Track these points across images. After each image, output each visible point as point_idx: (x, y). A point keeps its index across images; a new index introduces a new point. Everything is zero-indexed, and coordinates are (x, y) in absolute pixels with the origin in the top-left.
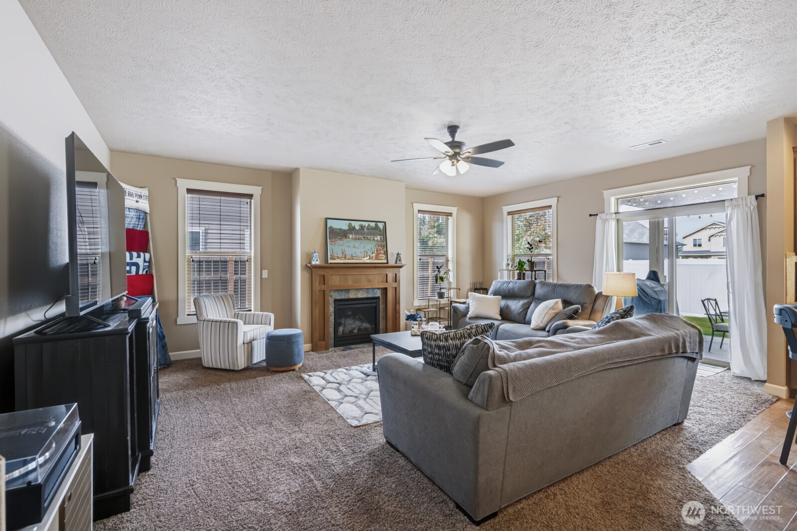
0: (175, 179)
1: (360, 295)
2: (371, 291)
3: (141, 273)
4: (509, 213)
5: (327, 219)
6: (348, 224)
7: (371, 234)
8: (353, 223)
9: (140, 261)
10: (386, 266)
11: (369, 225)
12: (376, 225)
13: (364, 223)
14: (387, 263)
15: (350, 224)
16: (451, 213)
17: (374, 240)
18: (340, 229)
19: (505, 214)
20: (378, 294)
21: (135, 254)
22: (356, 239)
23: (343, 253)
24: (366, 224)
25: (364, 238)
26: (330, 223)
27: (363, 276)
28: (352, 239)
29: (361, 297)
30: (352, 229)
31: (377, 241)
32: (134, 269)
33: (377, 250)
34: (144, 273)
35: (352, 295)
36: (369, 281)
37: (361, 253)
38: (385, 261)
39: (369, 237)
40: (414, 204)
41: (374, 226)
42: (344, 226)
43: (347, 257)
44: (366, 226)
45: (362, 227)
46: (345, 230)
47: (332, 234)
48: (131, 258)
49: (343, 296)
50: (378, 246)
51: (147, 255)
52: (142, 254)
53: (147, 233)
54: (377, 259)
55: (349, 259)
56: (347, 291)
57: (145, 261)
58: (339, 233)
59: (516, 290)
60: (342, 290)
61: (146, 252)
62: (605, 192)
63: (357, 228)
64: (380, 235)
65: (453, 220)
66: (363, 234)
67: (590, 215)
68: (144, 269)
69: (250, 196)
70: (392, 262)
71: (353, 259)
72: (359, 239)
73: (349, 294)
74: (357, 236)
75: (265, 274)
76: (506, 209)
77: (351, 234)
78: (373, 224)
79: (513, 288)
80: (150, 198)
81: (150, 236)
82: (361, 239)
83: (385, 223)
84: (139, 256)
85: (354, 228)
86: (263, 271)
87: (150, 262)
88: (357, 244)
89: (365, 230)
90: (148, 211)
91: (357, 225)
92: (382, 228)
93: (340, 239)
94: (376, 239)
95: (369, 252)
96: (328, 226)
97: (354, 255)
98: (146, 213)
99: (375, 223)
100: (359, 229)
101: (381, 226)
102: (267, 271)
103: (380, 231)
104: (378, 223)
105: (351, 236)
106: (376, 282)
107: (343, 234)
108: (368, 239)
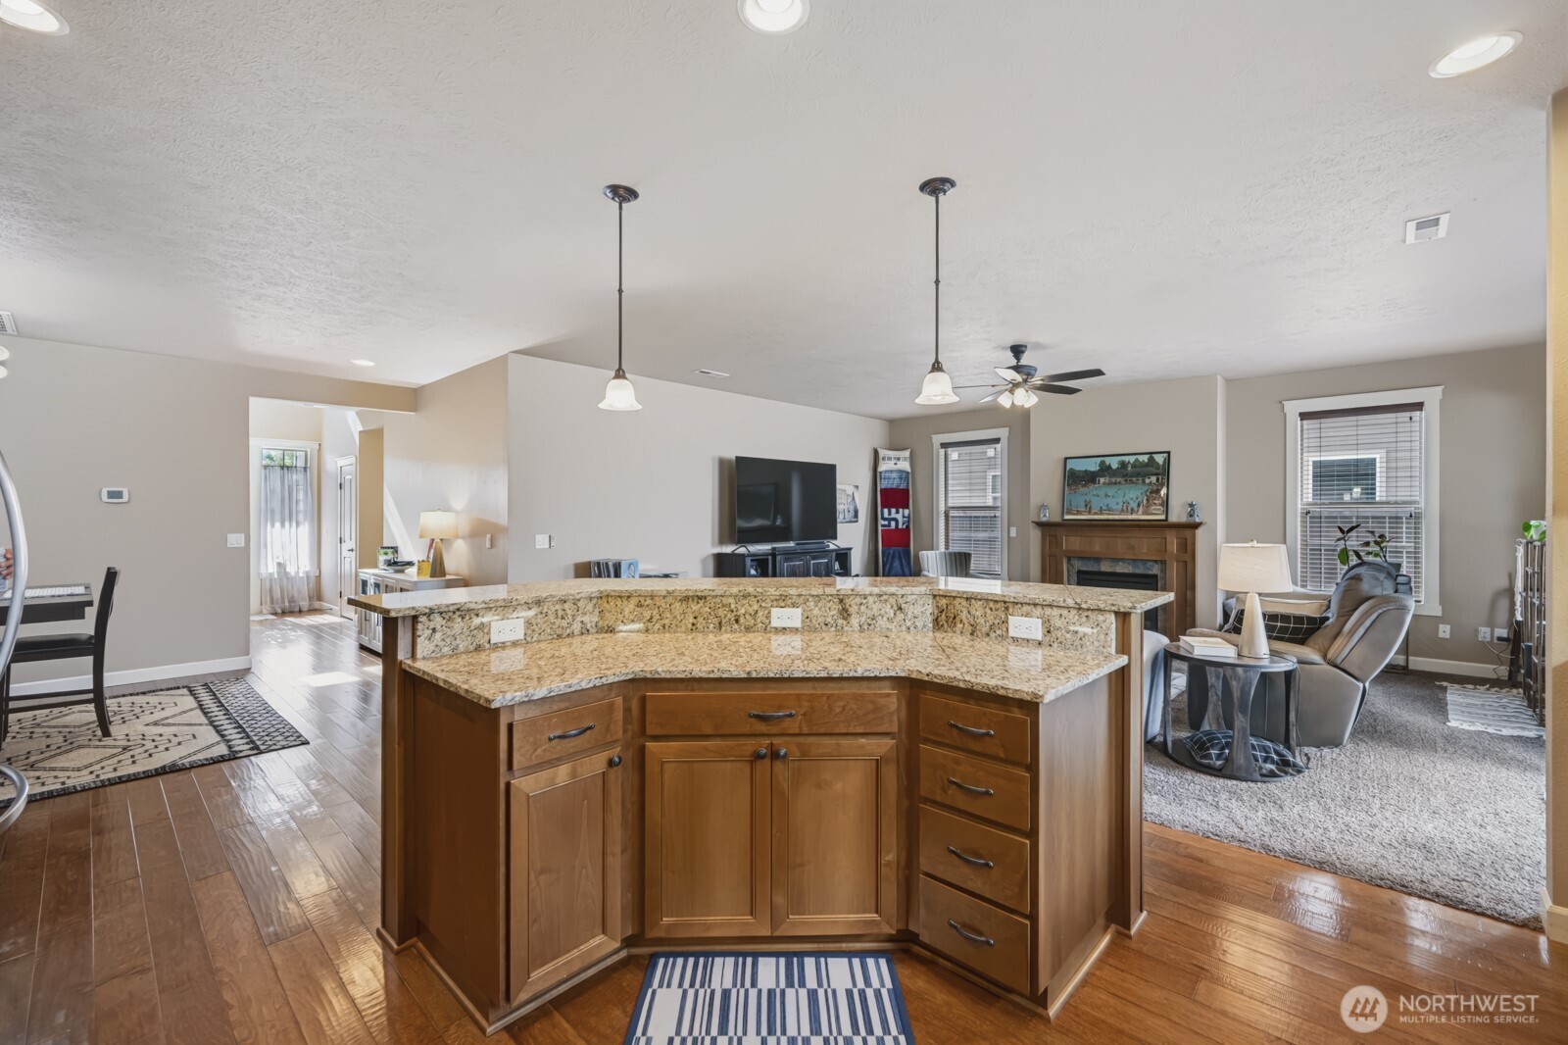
2: (1140, 564)
3: (900, 526)
5: (1066, 459)
6: (1098, 462)
7: (1139, 474)
8: (1108, 461)
9: (899, 517)
10: (1164, 526)
11: (1137, 460)
12: (1151, 459)
13: (1126, 459)
14: (1166, 520)
15: (1103, 462)
17: (1143, 483)
18: (1086, 471)
20: (1155, 570)
21: (893, 510)
22: (1110, 484)
23: (1086, 505)
24: (1132, 459)
25: (1126, 481)
26: (1073, 465)
27: (1119, 540)
28: (1105, 483)
29: (1122, 571)
30: (1105, 469)
31: (1151, 484)
32: (893, 524)
33: (1148, 500)
34: (904, 527)
35: (1105, 567)
36: (1131, 547)
37: (1117, 504)
38: (1163, 517)
39: (1134, 479)
40: (1286, 403)
41: (1146, 461)
42: (1092, 466)
43: (1093, 511)
44: (1132, 462)
45: (1123, 465)
46: (1093, 472)
47: (1075, 479)
48: (890, 514)
49: (1091, 567)
51: (906, 512)
52: (901, 510)
53: (907, 490)
54: (1145, 513)
55: (1096, 514)
56: (1098, 560)
57: (904, 517)
58: (1083, 477)
60: (1089, 559)
61: (906, 508)
63: (1115, 466)
64: (1157, 474)
65: (1428, 417)
66: (1124, 475)
68: (903, 524)
69: (999, 441)
70: (1177, 515)
71: (1101, 514)
72: (1116, 484)
73: (1099, 565)
74: (1114, 480)
75: (1013, 532)
77: (1104, 476)
78: (1144, 458)
80: (912, 459)
81: (911, 493)
82: (1120, 483)
83: (1169, 453)
84: (897, 512)
85: (1109, 467)
86: (1011, 528)
87: (909, 517)
88: (1111, 491)
89: (1129, 469)
90: (909, 470)
91: (1114, 463)
92: (1161, 463)
93: (1084, 486)
94: (1147, 481)
95: (1131, 502)
96: (1068, 469)
97: (1104, 508)
98: (908, 473)
99: (1148, 456)
100: (1118, 468)
101: (1160, 459)
103: (1158, 468)
104: (1155, 456)
105: (1102, 480)
106: (1145, 550)
107: (1090, 478)
108: (1132, 482)
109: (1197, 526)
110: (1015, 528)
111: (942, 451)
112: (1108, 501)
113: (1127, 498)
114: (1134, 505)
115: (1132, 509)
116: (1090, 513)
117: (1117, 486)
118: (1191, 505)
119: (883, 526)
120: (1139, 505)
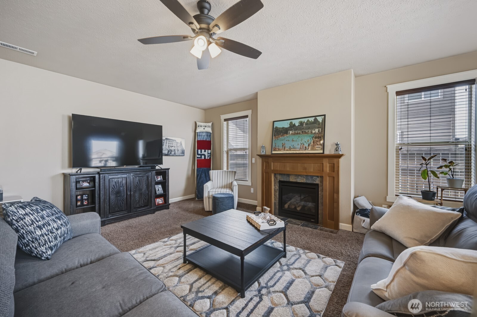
0: (220, 116)
1: (300, 180)
2: (309, 178)
3: (207, 158)
5: (274, 122)
6: (289, 123)
7: (309, 128)
8: (294, 122)
9: (206, 153)
10: (322, 156)
11: (308, 121)
12: (316, 120)
13: (303, 120)
14: (323, 153)
15: (291, 123)
16: (474, 80)
17: (312, 133)
18: (283, 128)
20: (317, 181)
21: (203, 151)
22: (295, 134)
23: (283, 146)
24: (305, 120)
25: (303, 132)
26: (277, 125)
27: (299, 164)
28: (292, 134)
29: (300, 181)
30: (292, 126)
31: (315, 133)
32: (203, 157)
33: (313, 142)
34: (209, 158)
35: (292, 179)
36: (305, 169)
37: (298, 145)
38: (322, 152)
39: (307, 131)
40: (388, 86)
41: (313, 121)
42: (286, 125)
43: (286, 149)
44: (305, 122)
45: (301, 124)
46: (286, 128)
47: (277, 132)
48: (201, 152)
49: (285, 179)
50: (316, 138)
51: (209, 151)
52: (207, 150)
53: (210, 141)
54: (312, 149)
55: (287, 150)
56: (288, 175)
57: (208, 153)
58: (282, 131)
60: (284, 174)
61: (209, 150)
63: (297, 124)
64: (318, 128)
66: (301, 129)
68: (208, 157)
69: (247, 116)
70: (329, 152)
71: (290, 150)
72: (297, 134)
73: (289, 178)
74: (296, 132)
77: (292, 130)
78: (312, 119)
81: (212, 143)
82: (299, 133)
83: (325, 115)
84: (205, 151)
85: (294, 125)
87: (210, 154)
88: (295, 138)
89: (304, 125)
90: (211, 132)
91: (297, 123)
92: (321, 121)
93: (282, 136)
94: (313, 132)
96: (274, 127)
97: (291, 147)
99: (314, 118)
100: (299, 125)
101: (320, 119)
103: (319, 124)
104: (317, 118)
105: (291, 132)
106: (312, 171)
107: (285, 131)
108: (306, 133)
109: (340, 156)
110: (254, 159)
111: (225, 123)
112: (293, 143)
113: (303, 141)
114: (306, 145)
115: (306, 148)
116: (284, 150)
117: (298, 136)
118: (337, 144)
119: (197, 158)
120: (309, 145)
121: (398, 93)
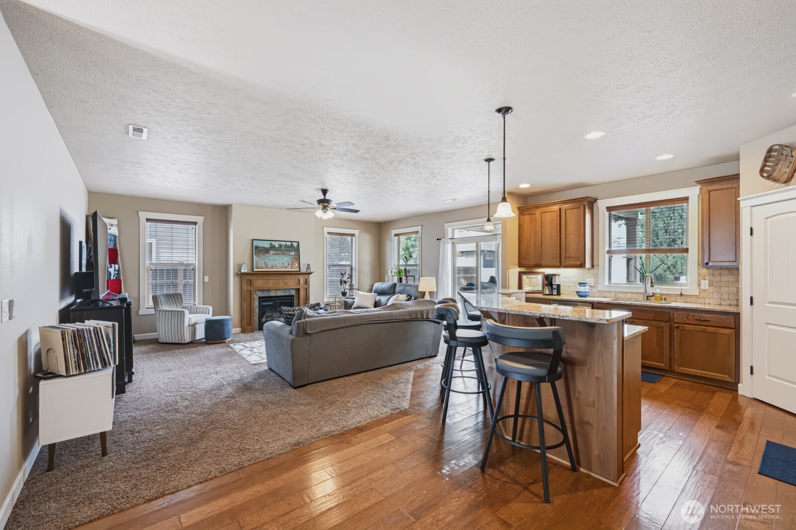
0: (137, 212)
1: (280, 293)
2: (287, 291)
3: (112, 278)
4: (396, 235)
5: (253, 240)
6: (269, 244)
7: (287, 251)
8: (274, 243)
9: (112, 270)
10: (298, 273)
11: (286, 244)
12: (292, 244)
13: (281, 243)
14: (300, 271)
15: (271, 244)
16: (354, 234)
17: (290, 254)
18: (263, 247)
19: (393, 235)
20: (293, 293)
22: (275, 254)
24: (284, 243)
25: (282, 253)
26: (255, 243)
27: (281, 280)
28: (273, 254)
29: (280, 295)
30: (272, 247)
31: (292, 255)
33: (292, 262)
34: (115, 278)
35: (273, 294)
36: (286, 284)
38: (298, 270)
39: (285, 253)
40: (324, 228)
42: (267, 245)
43: (269, 267)
44: (284, 244)
45: (280, 246)
46: (267, 248)
47: (258, 250)
49: (266, 294)
50: (293, 259)
51: (117, 266)
52: (113, 265)
53: (117, 250)
54: (291, 268)
55: (270, 268)
56: (269, 290)
57: (115, 270)
58: (262, 250)
59: (385, 289)
60: (264, 290)
61: (116, 264)
62: (445, 224)
63: (277, 246)
64: (294, 251)
65: (356, 239)
66: (280, 250)
67: (438, 239)
68: (114, 276)
69: (195, 223)
70: (303, 270)
71: (273, 268)
72: (278, 254)
73: (270, 293)
74: (277, 252)
75: (207, 279)
76: (394, 232)
77: (272, 250)
78: (289, 244)
79: (384, 288)
80: (119, 226)
81: (119, 252)
82: (280, 254)
83: (298, 242)
84: (111, 267)
85: (274, 246)
86: (205, 277)
87: (119, 271)
88: (276, 257)
89: (283, 248)
90: (117, 235)
91: (277, 244)
92: (296, 246)
93: (263, 254)
94: (291, 254)
95: (285, 263)
96: (254, 245)
97: (274, 266)
98: (115, 236)
101: (295, 244)
102: (208, 277)
103: (295, 249)
104: (293, 243)
105: (272, 252)
106: (291, 285)
107: (266, 251)
108: (285, 254)
109: (310, 273)
111: (149, 224)
112: (275, 262)
113: (283, 261)
114: (287, 265)
115: (286, 266)
116: (267, 267)
117: (279, 256)
118: (308, 265)
120: (288, 265)
121: (329, 233)
